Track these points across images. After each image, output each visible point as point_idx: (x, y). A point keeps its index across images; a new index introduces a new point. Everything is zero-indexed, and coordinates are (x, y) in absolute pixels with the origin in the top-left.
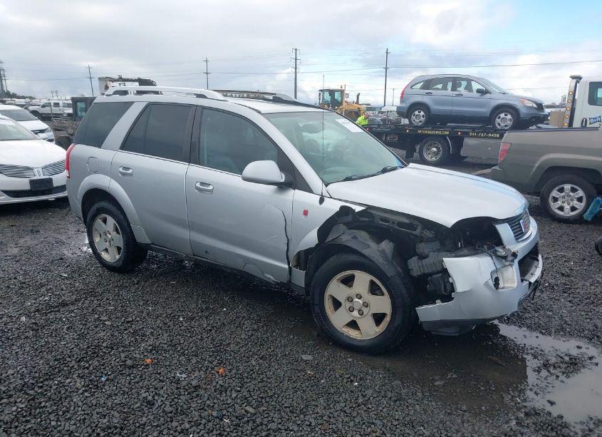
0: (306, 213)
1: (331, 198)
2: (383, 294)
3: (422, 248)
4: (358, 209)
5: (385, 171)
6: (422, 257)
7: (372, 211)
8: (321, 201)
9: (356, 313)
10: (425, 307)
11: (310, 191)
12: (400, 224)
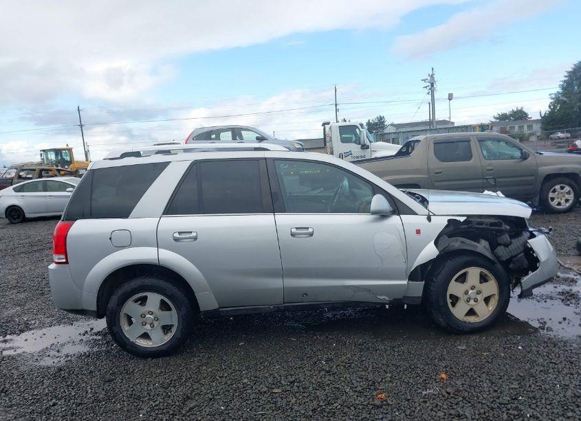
0: (418, 231)
1: (435, 215)
3: (506, 238)
4: (462, 219)
6: (507, 245)
7: (471, 219)
8: (429, 219)
9: (472, 302)
10: (525, 278)
11: (414, 213)
12: (492, 224)
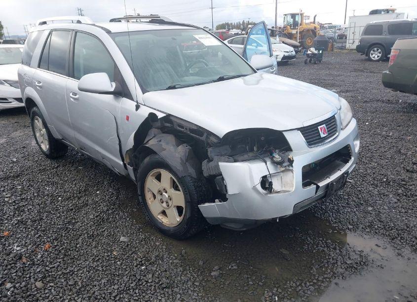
0: (128, 118)
1: (145, 105)
2: (179, 190)
3: (211, 152)
4: (160, 115)
5: (221, 79)
6: (210, 160)
7: (172, 118)
9: (164, 205)
10: (207, 204)
11: (132, 98)
12: (192, 130)
